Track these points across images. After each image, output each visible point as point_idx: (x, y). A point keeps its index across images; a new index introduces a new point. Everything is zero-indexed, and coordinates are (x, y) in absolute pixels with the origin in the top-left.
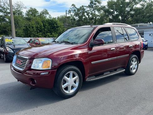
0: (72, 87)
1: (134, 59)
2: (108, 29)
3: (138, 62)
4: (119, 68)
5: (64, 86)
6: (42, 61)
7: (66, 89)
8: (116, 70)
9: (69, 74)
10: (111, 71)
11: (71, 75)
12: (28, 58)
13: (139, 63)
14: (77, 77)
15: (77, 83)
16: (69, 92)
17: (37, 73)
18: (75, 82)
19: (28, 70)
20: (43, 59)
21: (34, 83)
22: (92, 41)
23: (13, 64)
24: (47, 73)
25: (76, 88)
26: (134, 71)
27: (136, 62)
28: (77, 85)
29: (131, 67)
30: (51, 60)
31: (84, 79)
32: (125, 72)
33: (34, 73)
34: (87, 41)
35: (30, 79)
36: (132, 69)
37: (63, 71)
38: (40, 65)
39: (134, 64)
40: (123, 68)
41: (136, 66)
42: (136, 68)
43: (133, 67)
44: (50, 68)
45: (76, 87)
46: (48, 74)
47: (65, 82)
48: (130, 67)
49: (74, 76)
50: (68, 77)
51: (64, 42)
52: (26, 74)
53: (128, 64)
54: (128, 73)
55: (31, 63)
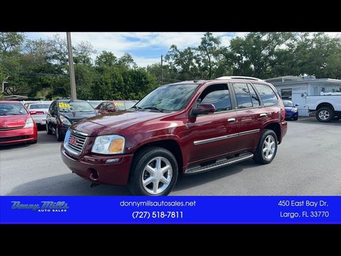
0: (161, 184)
1: (270, 137)
2: (224, 86)
3: (276, 142)
4: (243, 152)
5: (145, 182)
6: (109, 139)
7: (150, 186)
8: (237, 155)
9: (155, 162)
10: (229, 158)
11: (159, 164)
12: (87, 135)
13: (279, 143)
14: (168, 166)
15: (169, 177)
16: (155, 191)
17: (101, 160)
18: (165, 175)
19: (86, 155)
20: (111, 137)
21: (95, 176)
22: (195, 107)
23: (65, 145)
24: (117, 160)
25: (167, 186)
26: (269, 157)
27: (273, 142)
28: (169, 180)
29: (264, 150)
30: (123, 138)
31: (181, 171)
32: (253, 158)
33: (96, 160)
34: (186, 106)
35: (89, 169)
36: (265, 153)
37: (145, 157)
38: (107, 146)
39: (269, 146)
40: (250, 151)
41: (274, 149)
42: (273, 152)
43: (267, 150)
44: (122, 152)
45: (166, 184)
46: (119, 161)
47: (148, 175)
48: (261, 150)
49: (163, 165)
50: (154, 167)
51: (150, 108)
52: (83, 160)
53: (258, 146)
54: (259, 160)
55: (92, 143)
